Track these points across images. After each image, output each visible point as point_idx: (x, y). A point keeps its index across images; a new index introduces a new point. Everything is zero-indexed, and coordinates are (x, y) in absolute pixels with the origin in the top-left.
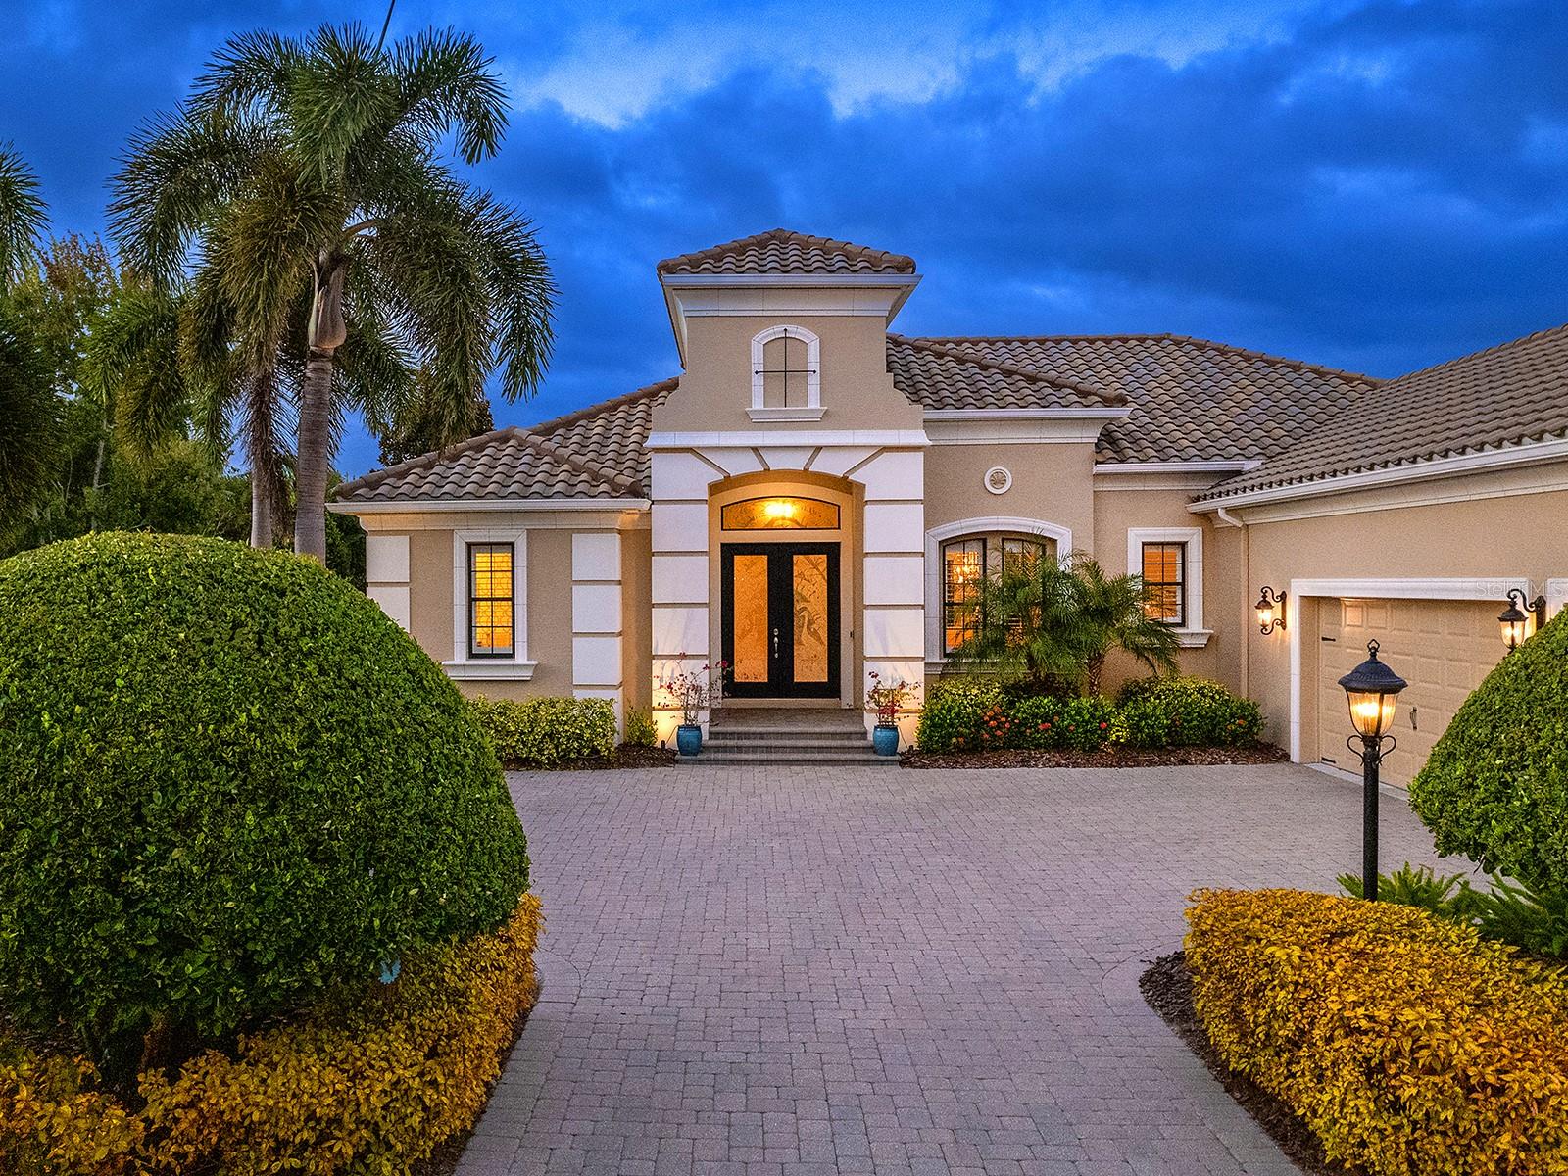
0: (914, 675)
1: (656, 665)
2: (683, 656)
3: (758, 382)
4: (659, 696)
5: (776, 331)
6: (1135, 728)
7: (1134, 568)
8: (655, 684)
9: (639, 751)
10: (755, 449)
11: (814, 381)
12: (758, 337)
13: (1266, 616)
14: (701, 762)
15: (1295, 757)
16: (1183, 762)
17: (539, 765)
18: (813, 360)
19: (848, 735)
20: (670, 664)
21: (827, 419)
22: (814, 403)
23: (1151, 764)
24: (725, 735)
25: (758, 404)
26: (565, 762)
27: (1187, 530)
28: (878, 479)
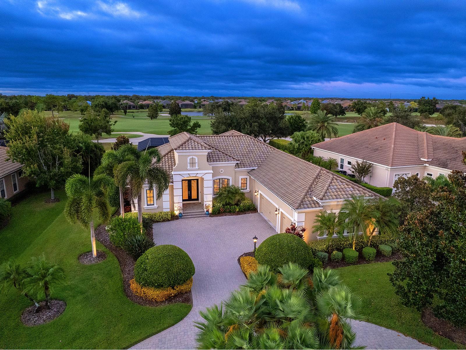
0: (211, 203)
1: (175, 204)
2: (179, 203)
3: (189, 165)
4: (175, 209)
5: (191, 157)
6: (239, 210)
7: (240, 186)
8: (175, 207)
9: (174, 218)
10: (188, 174)
11: (197, 164)
12: (189, 158)
13: (256, 194)
14: (182, 218)
15: (259, 212)
16: (245, 214)
17: (160, 221)
18: (197, 162)
19: (202, 212)
20: (177, 204)
21: (199, 169)
22: (197, 167)
23: (241, 214)
24: (185, 213)
25: (189, 168)
26: (164, 221)
27: (247, 176)
28: (205, 177)
